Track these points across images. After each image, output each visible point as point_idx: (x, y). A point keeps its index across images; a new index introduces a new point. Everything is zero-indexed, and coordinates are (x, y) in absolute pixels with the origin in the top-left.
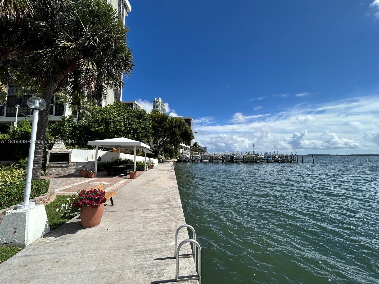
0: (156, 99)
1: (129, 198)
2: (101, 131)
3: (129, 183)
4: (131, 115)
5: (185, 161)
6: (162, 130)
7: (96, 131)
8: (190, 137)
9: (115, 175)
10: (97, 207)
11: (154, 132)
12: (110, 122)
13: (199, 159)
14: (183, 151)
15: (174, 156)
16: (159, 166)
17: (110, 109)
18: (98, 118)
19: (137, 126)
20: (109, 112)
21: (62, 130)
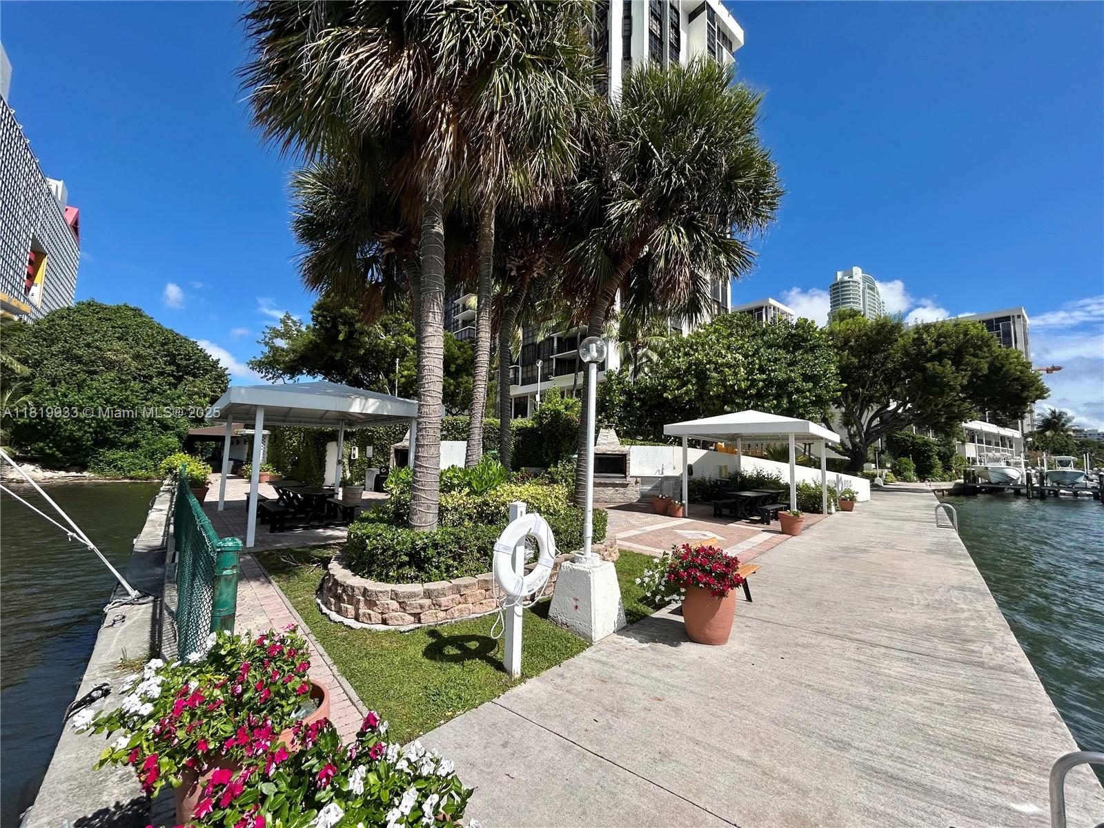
0: (840, 275)
1: (794, 591)
2: (687, 398)
3: (781, 546)
4: (765, 343)
5: (999, 490)
6: (875, 376)
7: (675, 397)
8: (1022, 391)
9: (734, 517)
10: (722, 594)
11: (845, 385)
12: (709, 370)
13: (1086, 489)
14: (980, 450)
15: (939, 470)
16: (874, 502)
17: (706, 337)
18: (678, 364)
19: (787, 374)
20: (703, 345)
21: (607, 401)
